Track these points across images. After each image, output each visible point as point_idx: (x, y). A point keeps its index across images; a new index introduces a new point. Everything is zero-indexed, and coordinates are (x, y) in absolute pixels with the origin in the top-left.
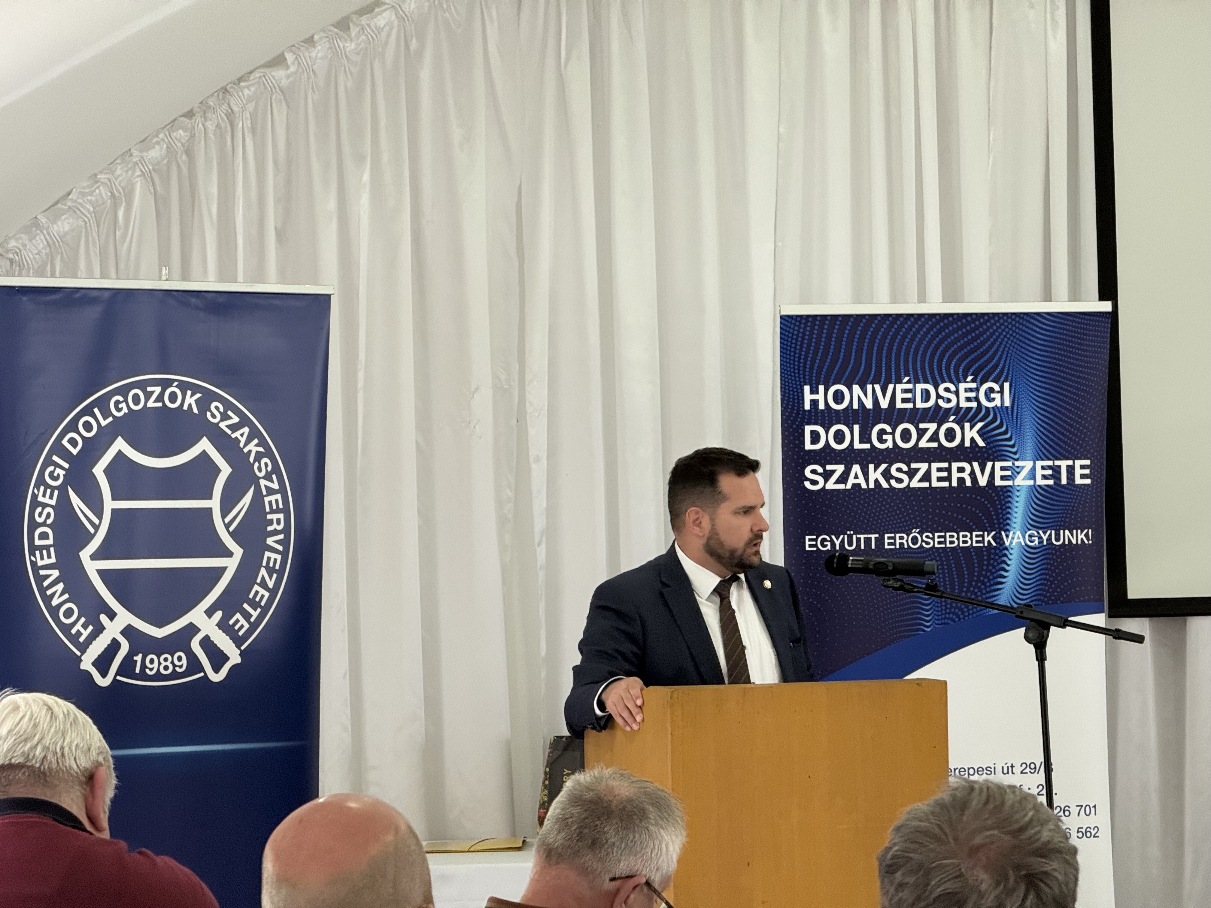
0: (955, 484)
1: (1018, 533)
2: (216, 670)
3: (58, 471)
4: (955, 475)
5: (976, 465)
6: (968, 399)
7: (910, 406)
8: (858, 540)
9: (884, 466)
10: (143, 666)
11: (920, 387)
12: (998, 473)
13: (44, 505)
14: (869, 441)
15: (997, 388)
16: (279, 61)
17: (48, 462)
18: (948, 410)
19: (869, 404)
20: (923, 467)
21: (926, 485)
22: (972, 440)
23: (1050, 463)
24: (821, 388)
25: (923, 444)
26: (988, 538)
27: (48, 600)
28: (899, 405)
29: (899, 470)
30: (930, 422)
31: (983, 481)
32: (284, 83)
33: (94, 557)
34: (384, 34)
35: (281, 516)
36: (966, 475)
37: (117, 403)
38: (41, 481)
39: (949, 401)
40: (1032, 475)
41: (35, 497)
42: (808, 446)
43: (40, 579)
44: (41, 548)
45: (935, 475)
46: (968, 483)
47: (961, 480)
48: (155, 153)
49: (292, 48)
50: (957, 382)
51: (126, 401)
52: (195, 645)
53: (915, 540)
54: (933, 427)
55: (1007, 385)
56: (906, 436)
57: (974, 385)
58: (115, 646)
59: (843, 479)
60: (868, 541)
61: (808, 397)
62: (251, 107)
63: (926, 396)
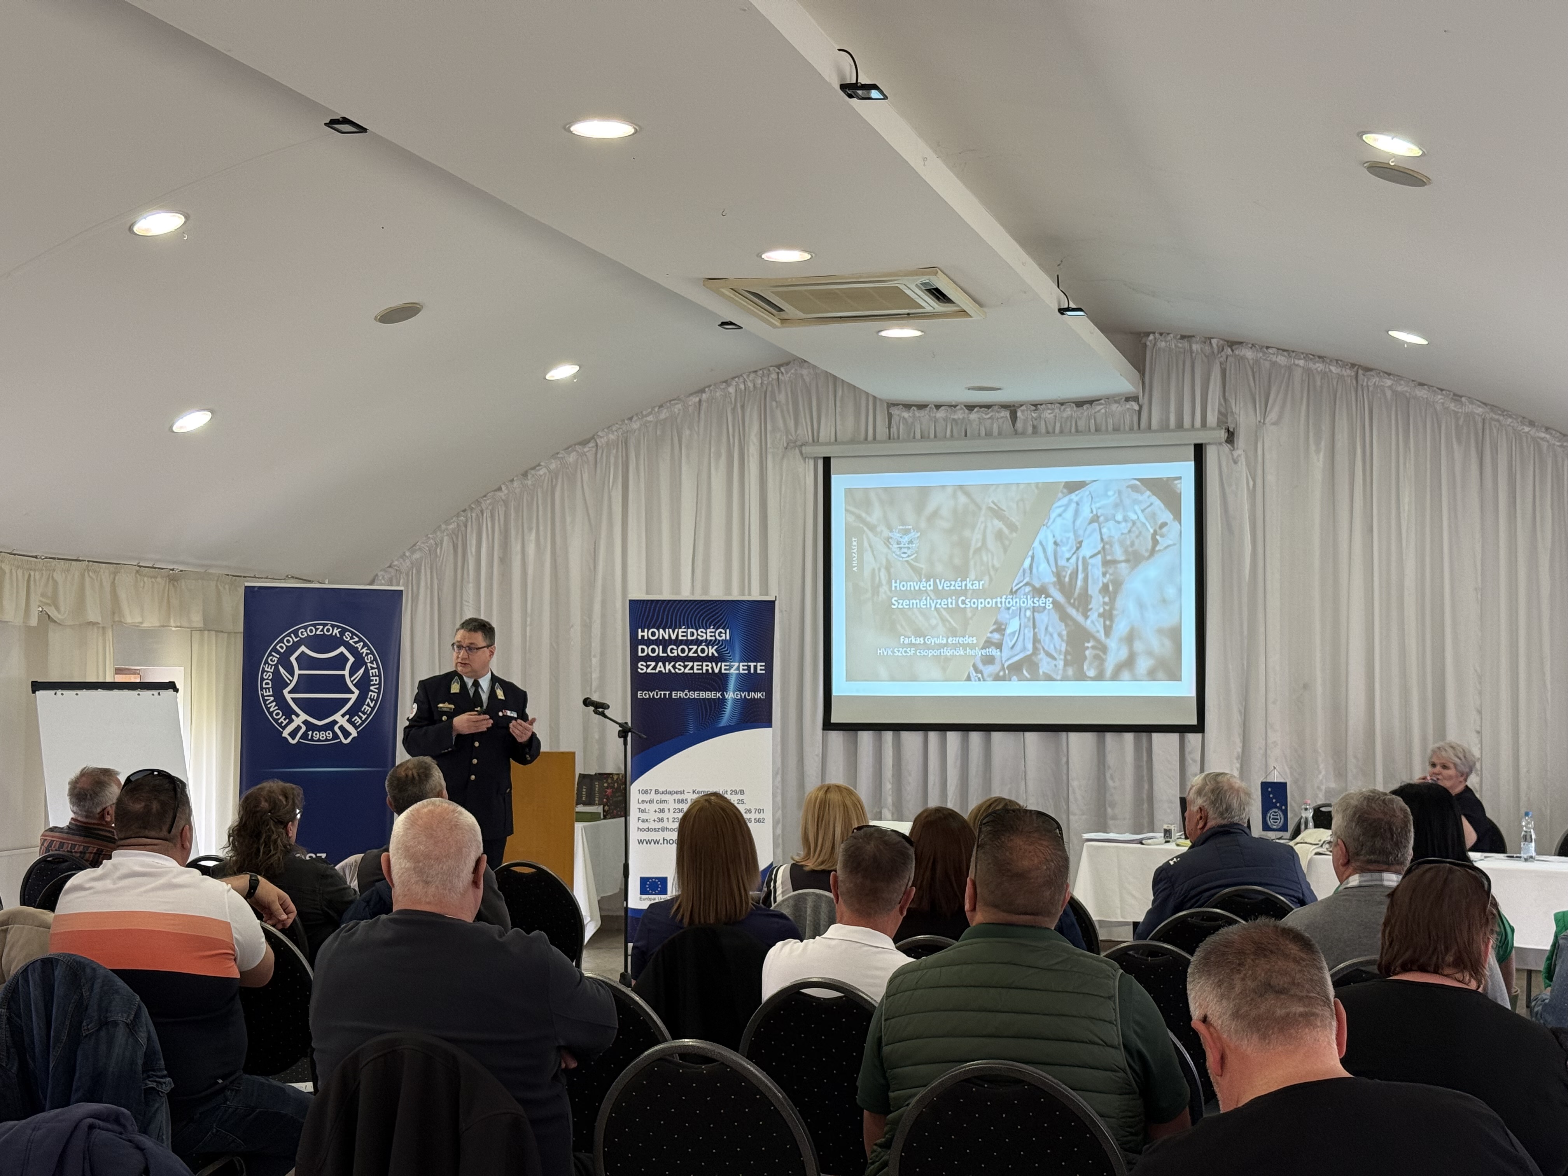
0: (704, 671)
1: (732, 693)
2: (346, 739)
3: (274, 658)
4: (705, 668)
5: (714, 664)
6: (711, 636)
7: (685, 638)
8: (661, 694)
9: (673, 663)
10: (312, 736)
11: (689, 630)
12: (723, 667)
13: (268, 672)
14: (666, 653)
15: (723, 631)
16: (500, 489)
17: (270, 655)
18: (702, 641)
19: (667, 637)
20: (691, 664)
21: (692, 671)
22: (712, 653)
23: (746, 664)
24: (646, 630)
25: (691, 654)
26: (719, 695)
27: (268, 709)
28: (680, 638)
29: (680, 665)
30: (694, 645)
31: (717, 671)
32: (503, 497)
33: (289, 692)
34: (543, 477)
35: (377, 678)
36: (709, 668)
37: (302, 632)
38: (266, 662)
39: (702, 636)
40: (738, 668)
41: (263, 668)
42: (640, 654)
43: (265, 701)
44: (266, 689)
45: (696, 667)
46: (710, 671)
47: (707, 670)
48: (452, 526)
49: (504, 483)
50: (706, 629)
51: (306, 631)
52: (336, 728)
53: (686, 695)
54: (695, 647)
55: (728, 631)
56: (683, 651)
57: (713, 630)
58: (298, 728)
59: (654, 668)
60: (665, 695)
61: (640, 634)
62: (490, 508)
63: (692, 634)
